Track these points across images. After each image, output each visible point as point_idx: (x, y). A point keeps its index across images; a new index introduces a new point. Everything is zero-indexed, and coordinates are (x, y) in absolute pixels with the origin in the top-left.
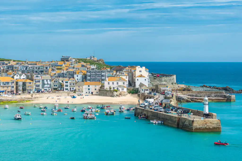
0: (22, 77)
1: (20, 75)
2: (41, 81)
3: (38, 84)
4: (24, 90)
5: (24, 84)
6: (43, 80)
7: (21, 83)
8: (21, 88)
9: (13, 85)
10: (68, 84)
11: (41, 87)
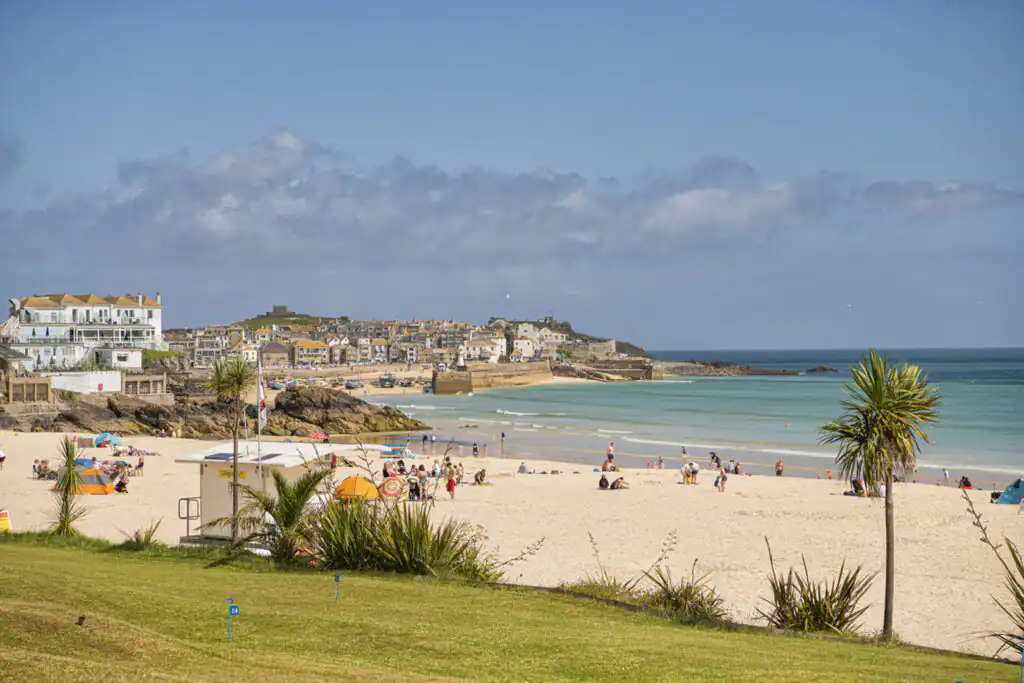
0: (343, 342)
1: (341, 339)
2: (370, 348)
3: (365, 351)
4: (343, 361)
5: (344, 352)
6: (373, 347)
7: (337, 352)
8: (337, 358)
9: (324, 353)
10: (414, 352)
11: (369, 357)
